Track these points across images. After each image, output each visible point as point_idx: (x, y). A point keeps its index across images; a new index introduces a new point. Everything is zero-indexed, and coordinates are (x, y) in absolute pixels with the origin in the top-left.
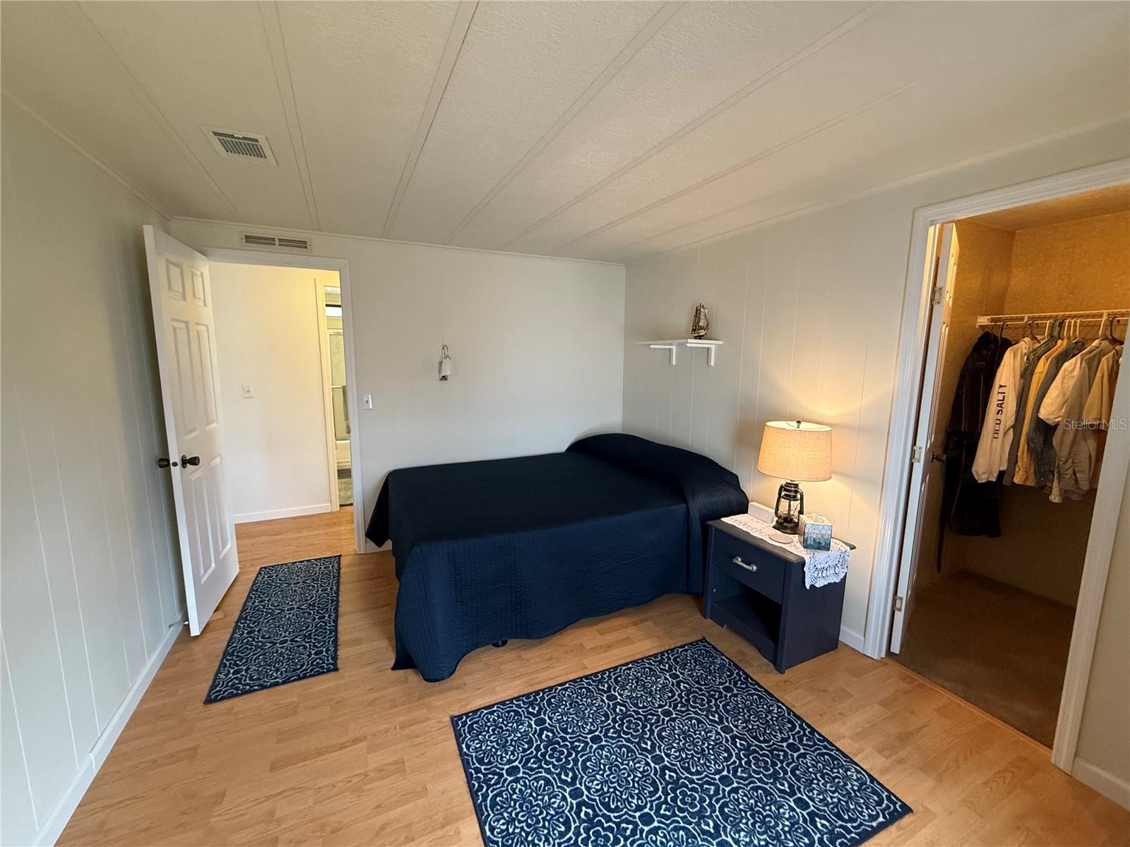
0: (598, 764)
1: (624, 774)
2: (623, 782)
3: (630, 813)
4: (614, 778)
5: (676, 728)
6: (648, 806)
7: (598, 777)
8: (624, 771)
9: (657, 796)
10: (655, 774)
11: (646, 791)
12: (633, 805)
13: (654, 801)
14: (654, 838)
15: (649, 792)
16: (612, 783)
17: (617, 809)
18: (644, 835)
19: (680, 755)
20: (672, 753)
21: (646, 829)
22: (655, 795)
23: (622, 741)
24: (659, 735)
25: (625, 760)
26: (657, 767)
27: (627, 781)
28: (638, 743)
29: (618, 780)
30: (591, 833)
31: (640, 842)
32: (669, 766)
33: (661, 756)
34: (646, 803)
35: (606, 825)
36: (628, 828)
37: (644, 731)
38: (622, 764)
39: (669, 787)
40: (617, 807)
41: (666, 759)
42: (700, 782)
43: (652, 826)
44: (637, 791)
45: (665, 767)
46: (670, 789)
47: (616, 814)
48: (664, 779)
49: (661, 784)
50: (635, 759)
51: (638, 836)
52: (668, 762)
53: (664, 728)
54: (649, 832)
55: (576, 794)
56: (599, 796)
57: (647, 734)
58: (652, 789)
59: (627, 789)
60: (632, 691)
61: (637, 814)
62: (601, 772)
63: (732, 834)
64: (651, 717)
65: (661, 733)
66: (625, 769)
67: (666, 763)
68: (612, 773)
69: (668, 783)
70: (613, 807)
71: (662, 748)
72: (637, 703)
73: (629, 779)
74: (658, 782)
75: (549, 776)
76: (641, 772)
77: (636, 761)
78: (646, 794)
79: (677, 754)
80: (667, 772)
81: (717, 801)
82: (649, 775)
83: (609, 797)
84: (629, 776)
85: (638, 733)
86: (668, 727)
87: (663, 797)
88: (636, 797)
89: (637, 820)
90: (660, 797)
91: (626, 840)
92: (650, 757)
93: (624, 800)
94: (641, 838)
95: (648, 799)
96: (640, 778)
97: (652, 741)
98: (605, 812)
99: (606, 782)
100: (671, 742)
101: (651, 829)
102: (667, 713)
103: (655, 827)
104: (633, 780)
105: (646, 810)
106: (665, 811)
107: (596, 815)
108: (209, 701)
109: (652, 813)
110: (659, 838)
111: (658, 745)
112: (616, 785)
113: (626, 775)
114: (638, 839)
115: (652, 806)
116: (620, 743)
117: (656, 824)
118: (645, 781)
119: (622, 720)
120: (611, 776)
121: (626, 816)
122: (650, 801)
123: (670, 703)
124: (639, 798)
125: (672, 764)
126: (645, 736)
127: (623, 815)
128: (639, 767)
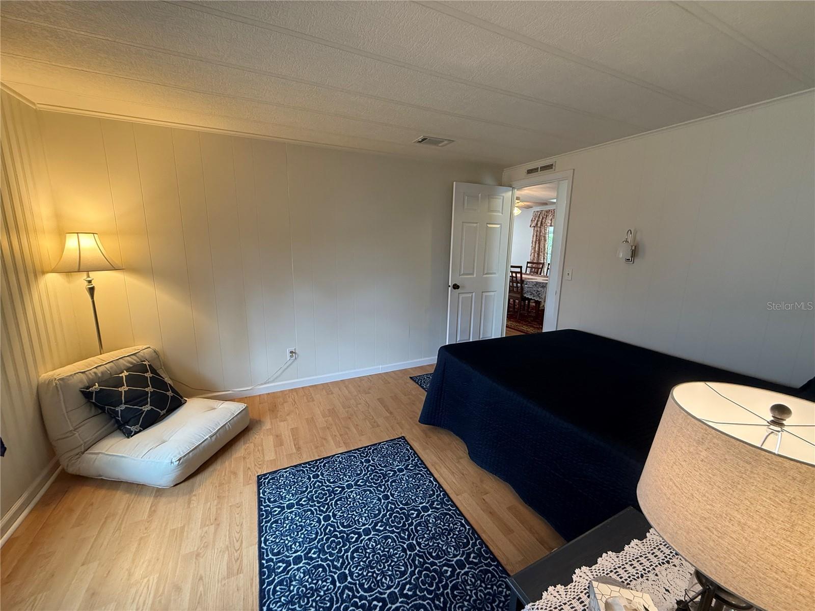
0: (367, 497)
1: (359, 510)
2: (353, 509)
3: (333, 510)
4: (356, 504)
5: (396, 552)
6: (335, 521)
7: (358, 497)
8: (360, 510)
9: (340, 527)
10: (355, 528)
11: (344, 520)
12: (337, 512)
13: (337, 524)
14: (315, 520)
15: (343, 523)
16: (353, 504)
17: (336, 504)
18: (318, 516)
19: (369, 548)
20: (371, 543)
21: (321, 517)
22: (341, 525)
23: (384, 511)
24: (389, 537)
25: (368, 512)
26: (361, 530)
27: (353, 511)
28: (382, 521)
29: (354, 506)
30: (326, 492)
31: (315, 513)
32: (361, 539)
33: (370, 535)
34: (337, 520)
35: (328, 498)
36: (324, 508)
37: (392, 527)
38: (365, 510)
39: (345, 535)
40: (338, 504)
41: (367, 537)
42: (345, 557)
43: (322, 521)
44: (345, 515)
45: (360, 536)
46: (343, 535)
47: (333, 503)
48: (351, 533)
49: (348, 531)
50: (369, 518)
51: (318, 512)
52: (364, 538)
53: (395, 542)
54: (319, 518)
55: (349, 486)
56: (346, 496)
57: (389, 528)
58: (345, 524)
59: (348, 511)
60: (435, 524)
61: (331, 514)
62: (361, 498)
63: (304, 568)
64: (407, 534)
65: (390, 538)
66: (362, 511)
67: (364, 537)
68: (359, 504)
69: (348, 535)
70: (338, 502)
71: (377, 537)
72: (421, 526)
73: (355, 512)
74: (349, 529)
75: (362, 475)
76: (358, 520)
77: (367, 518)
78: (343, 520)
79: (370, 546)
80: (357, 536)
81: (328, 565)
82: (356, 524)
83: (344, 501)
84: (357, 513)
85: (390, 522)
86: (396, 545)
87: (339, 530)
88: (342, 515)
89: (328, 513)
90: (339, 528)
91: (318, 507)
92: (370, 527)
93: (341, 509)
94: (317, 514)
95: (339, 521)
96: (354, 519)
97: (383, 531)
98: (336, 499)
99: (355, 500)
100: (382, 544)
101: (321, 519)
102: (411, 547)
103: (321, 522)
104: (353, 514)
105: (332, 519)
106: (330, 529)
107: (335, 494)
108: (411, 378)
109: (330, 522)
110: (314, 523)
111: (380, 534)
112: (352, 505)
113: (358, 511)
114: (317, 512)
115: (334, 522)
116: (382, 510)
117: (323, 523)
118: (351, 521)
119: (403, 513)
120: (357, 503)
121: (331, 508)
122: (338, 522)
123: (424, 552)
124: (340, 516)
125: (362, 541)
126: (388, 527)
127: (332, 507)
128: (362, 519)
